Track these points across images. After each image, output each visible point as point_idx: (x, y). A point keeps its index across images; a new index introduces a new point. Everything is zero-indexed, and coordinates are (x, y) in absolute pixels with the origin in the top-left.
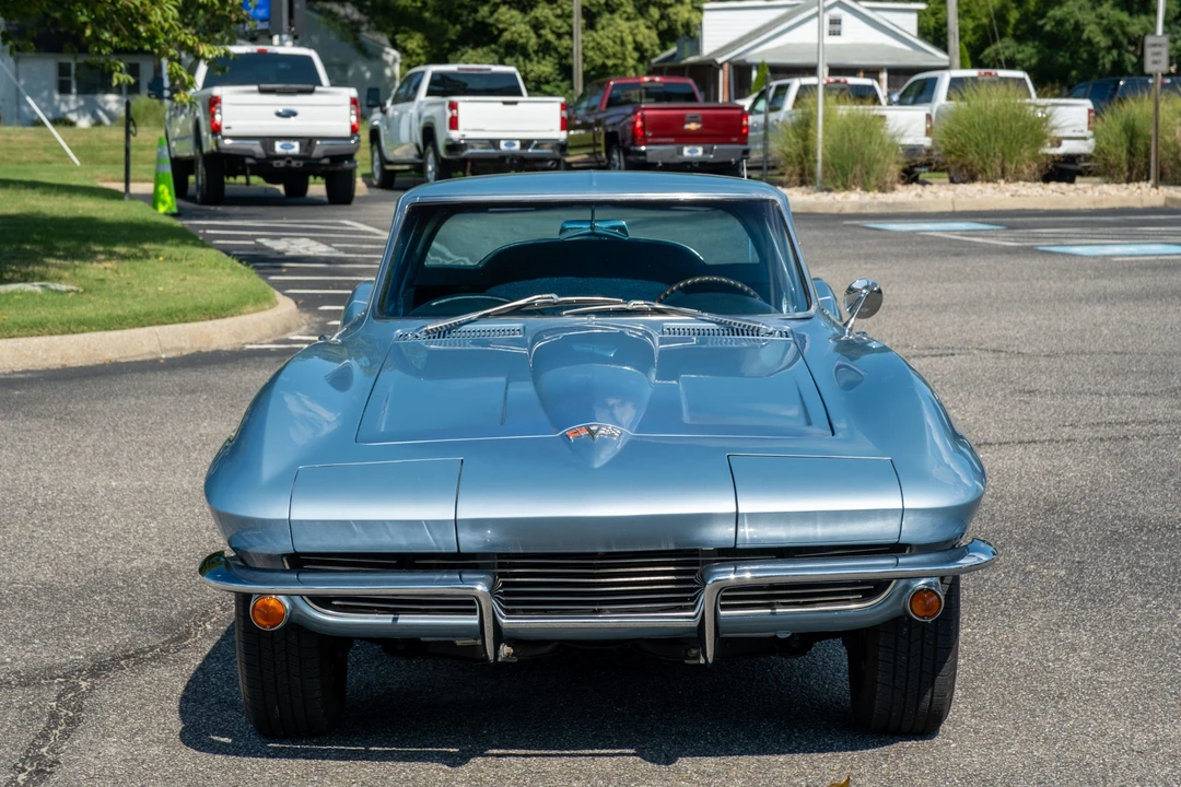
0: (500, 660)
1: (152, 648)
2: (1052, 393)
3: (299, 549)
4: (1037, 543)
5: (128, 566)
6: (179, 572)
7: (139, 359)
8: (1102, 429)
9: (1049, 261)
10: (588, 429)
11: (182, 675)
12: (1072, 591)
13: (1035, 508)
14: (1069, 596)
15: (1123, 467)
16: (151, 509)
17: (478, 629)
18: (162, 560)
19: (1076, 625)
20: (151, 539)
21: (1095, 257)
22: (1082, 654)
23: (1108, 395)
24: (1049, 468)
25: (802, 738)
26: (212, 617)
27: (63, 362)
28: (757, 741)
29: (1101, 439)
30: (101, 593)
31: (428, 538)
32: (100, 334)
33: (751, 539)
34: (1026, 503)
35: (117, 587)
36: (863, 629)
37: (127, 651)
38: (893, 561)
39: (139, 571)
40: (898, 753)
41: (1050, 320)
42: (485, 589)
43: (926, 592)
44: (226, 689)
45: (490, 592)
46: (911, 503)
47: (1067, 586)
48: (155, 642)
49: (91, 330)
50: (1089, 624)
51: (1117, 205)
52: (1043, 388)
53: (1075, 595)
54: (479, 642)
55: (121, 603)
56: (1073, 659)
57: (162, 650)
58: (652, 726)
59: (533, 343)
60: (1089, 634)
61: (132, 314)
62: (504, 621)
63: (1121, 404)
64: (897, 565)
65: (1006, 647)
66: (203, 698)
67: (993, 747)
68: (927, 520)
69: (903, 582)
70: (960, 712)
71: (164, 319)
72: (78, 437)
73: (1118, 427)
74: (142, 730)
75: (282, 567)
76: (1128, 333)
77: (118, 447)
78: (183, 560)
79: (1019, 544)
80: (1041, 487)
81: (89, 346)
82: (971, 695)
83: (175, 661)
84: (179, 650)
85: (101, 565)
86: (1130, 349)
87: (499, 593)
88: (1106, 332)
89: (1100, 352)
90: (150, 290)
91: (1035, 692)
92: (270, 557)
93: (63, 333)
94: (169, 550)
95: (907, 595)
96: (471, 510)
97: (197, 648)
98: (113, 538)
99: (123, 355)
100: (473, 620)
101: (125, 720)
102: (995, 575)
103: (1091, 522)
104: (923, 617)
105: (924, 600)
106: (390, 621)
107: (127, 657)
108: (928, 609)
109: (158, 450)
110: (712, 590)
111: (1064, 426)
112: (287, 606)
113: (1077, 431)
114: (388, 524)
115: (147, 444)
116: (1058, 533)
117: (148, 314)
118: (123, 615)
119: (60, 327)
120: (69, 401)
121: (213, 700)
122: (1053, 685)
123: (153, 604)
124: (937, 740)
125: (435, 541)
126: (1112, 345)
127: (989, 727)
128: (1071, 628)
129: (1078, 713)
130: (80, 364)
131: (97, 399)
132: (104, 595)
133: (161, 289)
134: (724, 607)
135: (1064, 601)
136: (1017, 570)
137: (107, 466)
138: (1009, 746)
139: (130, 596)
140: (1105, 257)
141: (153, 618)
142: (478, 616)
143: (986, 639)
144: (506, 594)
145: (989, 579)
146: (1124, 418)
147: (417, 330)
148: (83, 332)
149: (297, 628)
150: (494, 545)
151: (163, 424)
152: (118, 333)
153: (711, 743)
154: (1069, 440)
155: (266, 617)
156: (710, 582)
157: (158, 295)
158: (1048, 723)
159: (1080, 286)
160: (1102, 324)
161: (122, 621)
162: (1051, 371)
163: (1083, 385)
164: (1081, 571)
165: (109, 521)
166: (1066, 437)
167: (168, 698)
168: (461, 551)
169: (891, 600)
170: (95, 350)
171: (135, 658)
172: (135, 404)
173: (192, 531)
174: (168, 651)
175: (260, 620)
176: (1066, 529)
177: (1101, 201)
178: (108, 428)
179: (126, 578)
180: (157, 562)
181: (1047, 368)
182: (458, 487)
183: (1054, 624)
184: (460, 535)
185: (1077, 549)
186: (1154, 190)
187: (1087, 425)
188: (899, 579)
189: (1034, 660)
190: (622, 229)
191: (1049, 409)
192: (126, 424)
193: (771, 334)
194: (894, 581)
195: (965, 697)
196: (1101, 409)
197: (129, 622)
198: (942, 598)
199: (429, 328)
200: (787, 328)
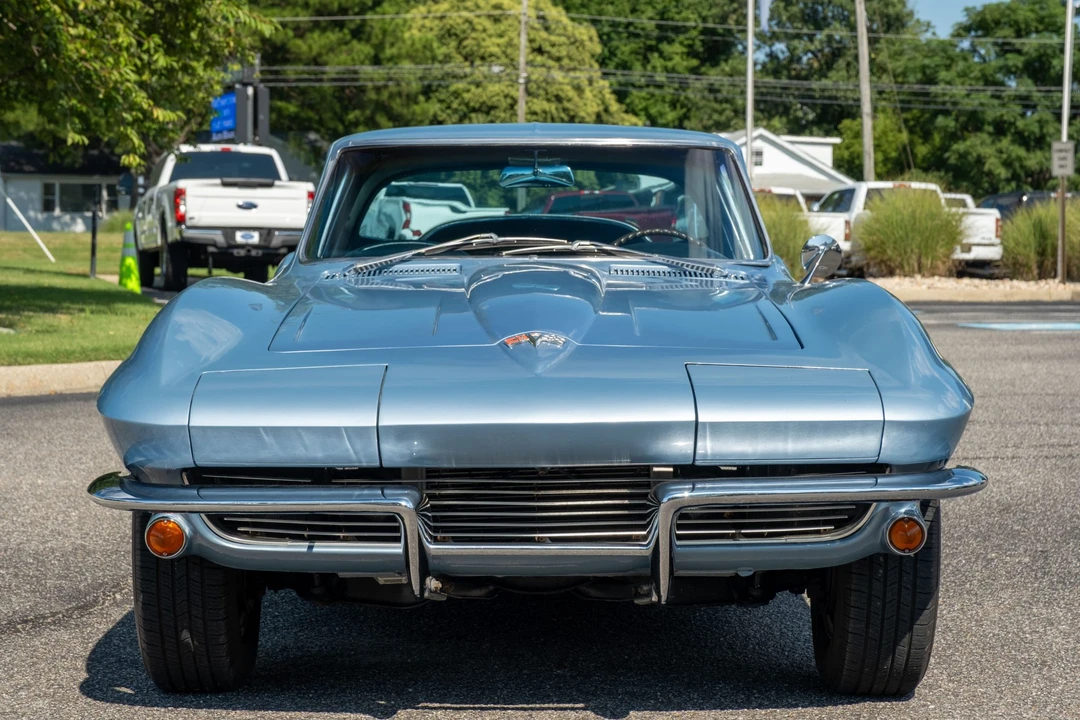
0: (426, 594)
1: (53, 615)
2: (990, 423)
3: (201, 463)
4: (995, 535)
5: (41, 547)
6: (94, 552)
7: (85, 391)
8: (1046, 449)
9: (970, 334)
10: (529, 336)
11: (82, 637)
12: (1039, 575)
13: (989, 508)
14: (1036, 578)
15: (1073, 477)
16: (75, 501)
17: (403, 559)
18: (79, 542)
19: (1050, 603)
20: (70, 525)
21: (1014, 331)
22: (1060, 627)
23: (1047, 424)
24: (998, 478)
25: (763, 699)
26: (123, 589)
27: (9, 392)
28: (713, 701)
29: (1046, 457)
30: (7, 568)
31: (347, 450)
32: (46, 367)
33: (712, 455)
34: (979, 504)
35: (26, 564)
36: (831, 568)
37: (26, 616)
38: (872, 481)
39: (53, 551)
40: (871, 713)
41: (978, 372)
42: (410, 505)
43: (907, 522)
44: (128, 649)
45: (417, 508)
46: (894, 415)
47: (1033, 570)
48: (57, 608)
49: (37, 362)
50: (1062, 602)
51: (1027, 298)
52: (981, 419)
53: (1043, 578)
54: (404, 580)
55: (28, 576)
56: (1052, 632)
57: (64, 616)
58: (596, 687)
59: (470, 283)
60: (1065, 610)
61: (79, 348)
62: (431, 547)
63: (1061, 431)
64: (876, 484)
65: (977, 621)
66: (102, 658)
67: (976, 709)
68: (910, 436)
69: (883, 505)
70: (935, 674)
71: (111, 356)
72: (11, 446)
73: (1061, 448)
74: (29, 686)
75: (180, 483)
76: (1057, 381)
77: (50, 455)
78: (100, 542)
79: (977, 537)
80: (992, 492)
81: (35, 378)
82: (945, 662)
83: (76, 625)
84: (82, 616)
85: (13, 545)
86: (1062, 392)
87: (427, 510)
88: (1034, 380)
89: (1033, 394)
90: (102, 334)
91: (1015, 660)
92: (169, 471)
93: (10, 365)
94: (88, 534)
95: (885, 525)
96: (395, 417)
97: (103, 614)
98: (31, 523)
99: (69, 387)
100: (396, 549)
101: (12, 676)
102: (955, 561)
103: (1048, 520)
104: (903, 551)
105: (905, 531)
106: (305, 550)
107: (26, 622)
108: (910, 540)
109: (90, 456)
110: (667, 511)
111: (1007, 447)
112: (187, 530)
113: (1020, 451)
114: (300, 431)
115: (81, 453)
116: (1016, 528)
117: (96, 350)
118: (28, 586)
119: (7, 359)
120: (9, 421)
121: (113, 660)
122: (1034, 653)
123: (60, 577)
124: (913, 702)
125: (356, 453)
126: (1042, 389)
127: (969, 691)
128: (1044, 606)
129: (1066, 679)
130: (25, 394)
131: (37, 419)
132: (11, 570)
133: (112, 333)
134: (680, 537)
135: (1032, 583)
136: (977, 558)
137: (36, 468)
138: (994, 708)
139: (38, 570)
140: (1023, 331)
141: (60, 589)
142: (401, 544)
143: (954, 614)
144: (434, 508)
145: (950, 564)
146: (1066, 442)
147: (344, 270)
148: (29, 364)
149: (198, 562)
150: (421, 458)
151: (99, 438)
152: (65, 366)
153: (662, 702)
154: (1013, 458)
155: (163, 543)
156: (665, 500)
157: (109, 337)
158: (1034, 688)
159: (1004, 349)
160: (1031, 375)
161: (26, 591)
162: (987, 407)
163: (1020, 418)
164: (1046, 558)
165: (28, 511)
166: (1010, 455)
167: (63, 657)
168: (384, 465)
169: (869, 529)
170: (41, 381)
171: (34, 622)
172: (75, 424)
173: (114, 519)
174: (71, 617)
175: (157, 548)
176: (1024, 525)
177: (1012, 295)
178: (43, 440)
179: (36, 555)
180: (73, 543)
181: (982, 405)
182: (380, 395)
183: (1025, 602)
184: (383, 446)
185: (1038, 540)
186: (1061, 286)
187: (1030, 446)
188: (879, 501)
189: (1009, 633)
190: (566, 175)
191: (989, 434)
192: (61, 438)
193: (726, 277)
194: (874, 504)
195: (939, 663)
196: (1041, 435)
197: (34, 592)
198: (926, 530)
199: (359, 266)
200: (743, 273)
